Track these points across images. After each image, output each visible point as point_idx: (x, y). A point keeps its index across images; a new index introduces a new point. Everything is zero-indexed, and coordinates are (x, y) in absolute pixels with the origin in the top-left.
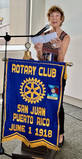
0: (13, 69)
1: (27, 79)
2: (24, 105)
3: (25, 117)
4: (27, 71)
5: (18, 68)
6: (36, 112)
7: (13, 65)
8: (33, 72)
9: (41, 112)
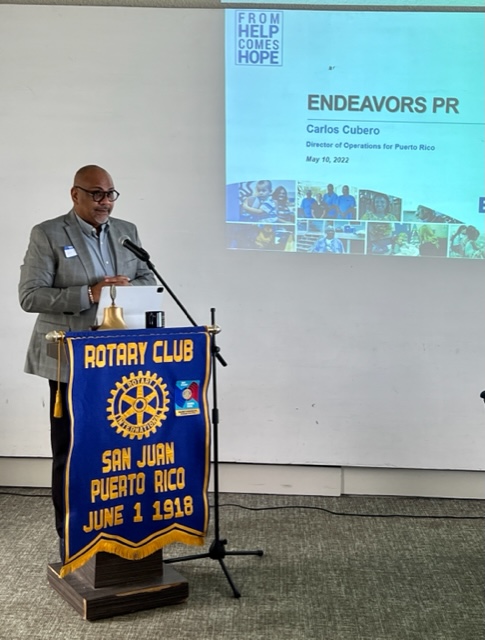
0: (88, 360)
1: (124, 378)
2: (121, 450)
3: (123, 482)
4: (123, 357)
5: (101, 352)
6: (152, 459)
7: (88, 348)
8: (139, 357)
9: (162, 456)
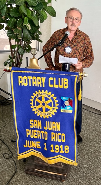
0: (20, 82)
2: (37, 120)
3: (39, 133)
5: (25, 80)
6: (50, 127)
8: (42, 84)
9: (55, 127)
